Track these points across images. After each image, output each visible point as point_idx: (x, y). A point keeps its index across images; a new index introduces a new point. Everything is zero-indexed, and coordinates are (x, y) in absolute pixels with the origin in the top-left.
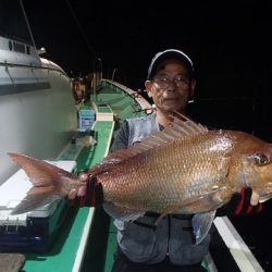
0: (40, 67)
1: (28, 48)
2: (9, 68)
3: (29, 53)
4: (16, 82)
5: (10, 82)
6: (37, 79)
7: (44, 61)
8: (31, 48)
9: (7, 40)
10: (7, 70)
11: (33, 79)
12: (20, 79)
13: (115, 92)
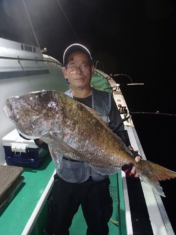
0: (42, 60)
1: (34, 49)
2: (20, 61)
3: (35, 52)
4: (25, 69)
5: (21, 70)
6: (40, 67)
7: (45, 56)
8: (36, 48)
9: (21, 44)
10: (19, 62)
11: (37, 67)
12: (27, 68)
13: (97, 76)
